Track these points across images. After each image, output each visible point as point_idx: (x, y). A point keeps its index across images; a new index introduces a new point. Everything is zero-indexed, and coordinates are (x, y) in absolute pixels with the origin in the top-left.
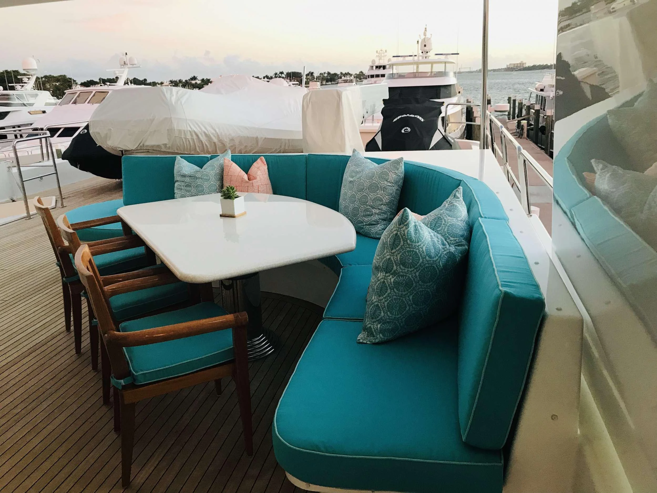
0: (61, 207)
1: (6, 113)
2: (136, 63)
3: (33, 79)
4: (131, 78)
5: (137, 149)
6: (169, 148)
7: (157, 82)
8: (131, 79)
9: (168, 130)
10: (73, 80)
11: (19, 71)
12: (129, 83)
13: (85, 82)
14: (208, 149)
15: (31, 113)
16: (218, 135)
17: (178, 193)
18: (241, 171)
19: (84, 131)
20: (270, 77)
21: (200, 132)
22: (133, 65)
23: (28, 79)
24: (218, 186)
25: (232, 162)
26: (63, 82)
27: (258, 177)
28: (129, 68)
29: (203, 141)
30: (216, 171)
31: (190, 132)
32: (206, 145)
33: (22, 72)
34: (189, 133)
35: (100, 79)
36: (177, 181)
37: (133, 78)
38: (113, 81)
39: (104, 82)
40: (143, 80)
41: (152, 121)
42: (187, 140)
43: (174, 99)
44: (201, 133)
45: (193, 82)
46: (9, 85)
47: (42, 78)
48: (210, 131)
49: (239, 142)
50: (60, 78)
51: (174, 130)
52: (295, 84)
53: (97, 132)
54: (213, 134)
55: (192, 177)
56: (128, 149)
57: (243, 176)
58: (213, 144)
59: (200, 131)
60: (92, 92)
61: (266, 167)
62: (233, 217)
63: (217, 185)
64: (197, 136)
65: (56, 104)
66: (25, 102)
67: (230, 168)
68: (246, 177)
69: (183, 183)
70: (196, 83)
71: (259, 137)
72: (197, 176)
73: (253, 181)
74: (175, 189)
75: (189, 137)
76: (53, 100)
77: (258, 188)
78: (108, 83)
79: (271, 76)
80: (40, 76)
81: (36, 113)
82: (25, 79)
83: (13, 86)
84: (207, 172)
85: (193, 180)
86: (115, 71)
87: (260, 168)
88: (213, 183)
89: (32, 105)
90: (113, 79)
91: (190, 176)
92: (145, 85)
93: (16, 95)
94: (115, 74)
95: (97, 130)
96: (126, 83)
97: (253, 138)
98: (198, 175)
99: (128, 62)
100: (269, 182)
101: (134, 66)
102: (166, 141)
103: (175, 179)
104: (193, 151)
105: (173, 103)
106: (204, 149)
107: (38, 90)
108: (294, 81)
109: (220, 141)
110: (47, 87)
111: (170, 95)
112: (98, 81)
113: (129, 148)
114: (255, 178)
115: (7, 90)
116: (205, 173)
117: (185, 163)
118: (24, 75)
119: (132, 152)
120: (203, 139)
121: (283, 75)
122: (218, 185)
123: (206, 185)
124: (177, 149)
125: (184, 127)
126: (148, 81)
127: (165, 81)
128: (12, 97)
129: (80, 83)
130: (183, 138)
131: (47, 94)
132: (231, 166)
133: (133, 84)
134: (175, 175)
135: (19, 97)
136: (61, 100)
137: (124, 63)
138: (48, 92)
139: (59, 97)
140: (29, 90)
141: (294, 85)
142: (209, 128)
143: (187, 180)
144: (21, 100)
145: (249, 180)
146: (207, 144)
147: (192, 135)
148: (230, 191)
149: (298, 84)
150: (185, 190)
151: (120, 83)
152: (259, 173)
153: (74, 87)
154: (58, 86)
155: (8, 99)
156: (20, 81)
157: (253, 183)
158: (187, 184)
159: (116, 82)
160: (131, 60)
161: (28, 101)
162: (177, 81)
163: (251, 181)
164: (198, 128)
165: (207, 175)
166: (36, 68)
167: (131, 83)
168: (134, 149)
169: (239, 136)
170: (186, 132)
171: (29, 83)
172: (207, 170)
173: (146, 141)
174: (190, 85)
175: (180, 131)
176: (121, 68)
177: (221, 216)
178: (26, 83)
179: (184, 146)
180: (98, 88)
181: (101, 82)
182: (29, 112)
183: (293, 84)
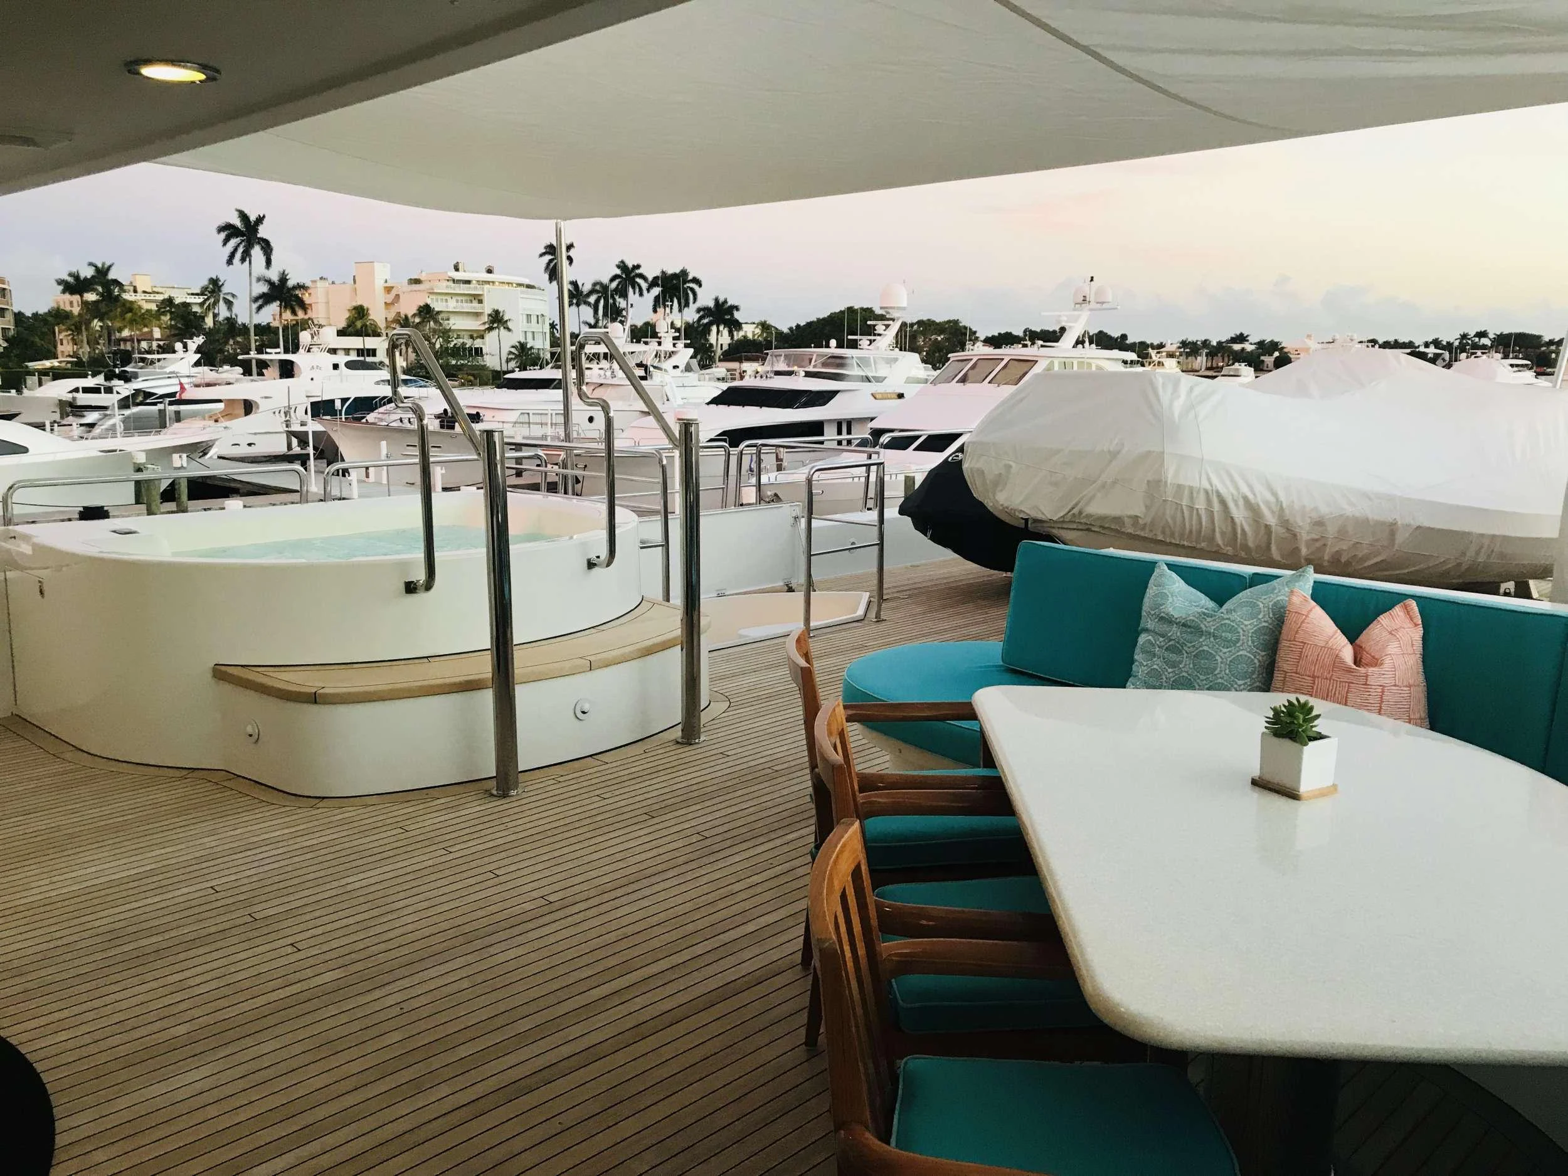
0: (875, 620)
1: (832, 394)
2: (1110, 300)
3: (895, 327)
4: (1093, 331)
5: (1062, 520)
6: (1143, 528)
7: (1149, 342)
8: (1091, 334)
9: (1148, 481)
10: (970, 329)
11: (874, 309)
12: (1087, 344)
13: (993, 337)
14: (1246, 540)
15: (877, 397)
16: (1281, 506)
17: (1141, 664)
18: (1336, 632)
19: (958, 456)
20: (1445, 343)
21: (1233, 495)
22: (1103, 303)
23: (884, 327)
24: (1258, 664)
25: (1314, 604)
26: (950, 334)
27: (1387, 662)
28: (1091, 310)
29: (1237, 521)
30: (1260, 623)
31: (1207, 492)
32: (1243, 530)
33: (878, 311)
34: (1202, 496)
35: (1025, 331)
36: (1146, 630)
37: (1096, 331)
38: (1051, 337)
39: (1033, 336)
40: (1118, 338)
41: (1114, 455)
42: (1195, 512)
43: (1178, 405)
44: (1235, 498)
45: (1237, 347)
46: (850, 337)
47: (912, 325)
48: (1261, 496)
49: (1339, 532)
50: (947, 326)
51: (1166, 482)
52: (1517, 366)
53: (978, 470)
54: (1267, 503)
55: (1190, 627)
56: (1040, 516)
57: (1340, 651)
58: (1263, 531)
59: (1235, 492)
60: (1003, 359)
61: (1420, 631)
62: (1292, 795)
63: (1256, 661)
64: (1223, 503)
65: (926, 381)
66: (870, 375)
67: (1303, 622)
68: (1347, 653)
69: (1161, 639)
70: (1243, 349)
71: (1399, 523)
72: (1202, 626)
73: (1371, 669)
74: (1137, 650)
75: (1201, 505)
76: (922, 371)
77: (1383, 692)
78: (1040, 342)
79: (1448, 343)
80: (909, 321)
81: (885, 397)
82: (880, 328)
83: (856, 340)
84: (1233, 621)
85: (1189, 637)
86: (1060, 316)
87: (1400, 634)
88: (1246, 653)
89: (881, 379)
90: (1054, 332)
91: (1184, 625)
92: (1121, 350)
93: (857, 358)
94: (1059, 322)
95: (980, 464)
96: (1079, 342)
97: (1383, 523)
98: (1209, 625)
99: (1091, 297)
100: (1421, 678)
101: (1104, 306)
102: (1138, 509)
103: (1142, 625)
104: (1204, 541)
105: (1176, 415)
106: (1236, 540)
107: (901, 350)
108: (1516, 358)
109: (1285, 523)
110: (918, 344)
111: (1172, 394)
112: (1021, 334)
113: (1043, 514)
114: (1376, 662)
115: (842, 347)
116: (1227, 621)
117: (1177, 585)
118: (882, 318)
119: (1048, 525)
120: (1239, 514)
121: (1485, 341)
122: (1259, 661)
123: (1223, 655)
124: (1163, 532)
125: (1191, 478)
126: (1130, 340)
127: (1169, 342)
128: (848, 361)
129: (982, 338)
130: (1184, 507)
131: (913, 360)
132: (1307, 616)
133: (1093, 346)
134: (1144, 613)
135: (863, 362)
136: (939, 371)
137: (1082, 299)
138: (916, 356)
139: (938, 365)
140: (883, 350)
141: (1516, 369)
142: (1259, 488)
143: (1175, 632)
144: (863, 370)
145: (1355, 663)
146: (1247, 528)
147: (1209, 501)
148: (1296, 718)
149: (1526, 365)
150: (1164, 659)
151: (1068, 340)
152: (1393, 648)
153: (968, 346)
154: (939, 342)
155: (841, 366)
156: (870, 331)
157: (1367, 676)
158: (1170, 643)
159: (1057, 340)
160: (1098, 292)
161: (876, 372)
162: (1198, 343)
163: (1362, 670)
164: (1228, 483)
165: (1232, 630)
166: (904, 304)
167: (1091, 343)
168: (1055, 519)
169: (1341, 516)
170: (1195, 495)
171: (886, 335)
172: (1235, 616)
173: (1088, 504)
174: (1226, 355)
175: (1180, 487)
176: (1075, 310)
177: (1255, 783)
178: (879, 335)
179: (1185, 525)
180: (1017, 351)
181: (1027, 338)
182: (872, 394)
183: (1512, 366)
